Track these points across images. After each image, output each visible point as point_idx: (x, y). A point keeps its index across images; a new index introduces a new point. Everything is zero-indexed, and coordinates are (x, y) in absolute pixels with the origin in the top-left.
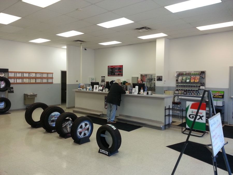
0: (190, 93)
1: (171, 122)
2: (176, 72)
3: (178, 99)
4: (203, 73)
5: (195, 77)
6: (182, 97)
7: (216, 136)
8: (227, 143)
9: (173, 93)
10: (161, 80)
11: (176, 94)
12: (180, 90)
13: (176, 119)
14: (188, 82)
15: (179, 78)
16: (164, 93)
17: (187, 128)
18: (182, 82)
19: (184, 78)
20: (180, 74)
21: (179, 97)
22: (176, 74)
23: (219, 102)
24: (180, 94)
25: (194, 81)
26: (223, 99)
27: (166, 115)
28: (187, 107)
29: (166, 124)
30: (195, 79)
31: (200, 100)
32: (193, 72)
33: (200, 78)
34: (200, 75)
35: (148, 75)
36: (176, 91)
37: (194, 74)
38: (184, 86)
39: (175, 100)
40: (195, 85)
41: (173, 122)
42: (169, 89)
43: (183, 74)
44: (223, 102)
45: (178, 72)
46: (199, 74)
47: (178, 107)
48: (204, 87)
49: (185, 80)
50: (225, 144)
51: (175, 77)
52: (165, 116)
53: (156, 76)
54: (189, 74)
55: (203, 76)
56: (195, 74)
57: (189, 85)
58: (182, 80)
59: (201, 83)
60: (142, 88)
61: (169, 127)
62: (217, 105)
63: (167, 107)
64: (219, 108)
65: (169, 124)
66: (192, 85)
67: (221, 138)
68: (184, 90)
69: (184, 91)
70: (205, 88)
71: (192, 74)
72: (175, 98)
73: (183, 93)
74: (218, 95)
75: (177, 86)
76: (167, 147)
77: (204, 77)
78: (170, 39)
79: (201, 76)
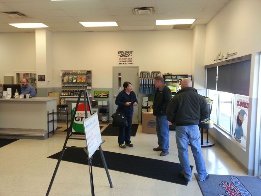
0: (77, 94)
1: (56, 128)
2: (62, 71)
3: (64, 102)
4: (89, 72)
5: (82, 77)
6: (69, 99)
7: (92, 137)
8: (104, 141)
9: (59, 96)
10: (44, 80)
11: (62, 96)
12: (66, 91)
13: (63, 124)
14: (74, 82)
15: (65, 78)
16: (49, 95)
17: (73, 132)
18: (68, 83)
19: (70, 78)
20: (65, 73)
21: (66, 99)
22: (62, 74)
23: (105, 101)
24: (67, 96)
25: (81, 81)
26: (107, 98)
27: (49, 120)
28: (72, 110)
29: (49, 131)
30: (81, 79)
31: (77, 101)
32: (79, 71)
33: (86, 78)
34: (87, 74)
35: (29, 74)
36: (62, 92)
37: (80, 74)
38: (71, 87)
39: (61, 103)
40: (82, 85)
41: (58, 128)
42: (54, 90)
43: (69, 73)
44: (108, 102)
45: (63, 71)
46: (85, 73)
47: (65, 111)
48: (90, 87)
49: (71, 80)
50: (102, 143)
51: (61, 77)
52: (48, 122)
53: (37, 75)
54: (75, 74)
55: (89, 75)
56: (82, 73)
57: (75, 85)
58: (68, 80)
59: (88, 84)
60: (17, 91)
61: (53, 134)
62: (103, 105)
63: (51, 112)
64: (105, 108)
65: (53, 131)
66: (79, 85)
67: (98, 138)
68: (71, 91)
69: (71, 93)
70: (92, 88)
71: (78, 74)
72: (61, 100)
73: (70, 95)
74: (103, 95)
75: (63, 87)
76: (48, 158)
77: (90, 77)
78: (52, 32)
79: (87, 76)
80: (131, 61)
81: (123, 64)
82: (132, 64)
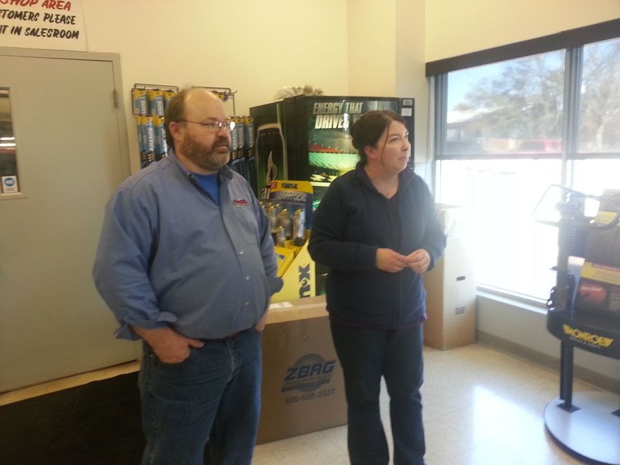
80: (64, 19)
81: (18, 31)
82: (76, 35)
